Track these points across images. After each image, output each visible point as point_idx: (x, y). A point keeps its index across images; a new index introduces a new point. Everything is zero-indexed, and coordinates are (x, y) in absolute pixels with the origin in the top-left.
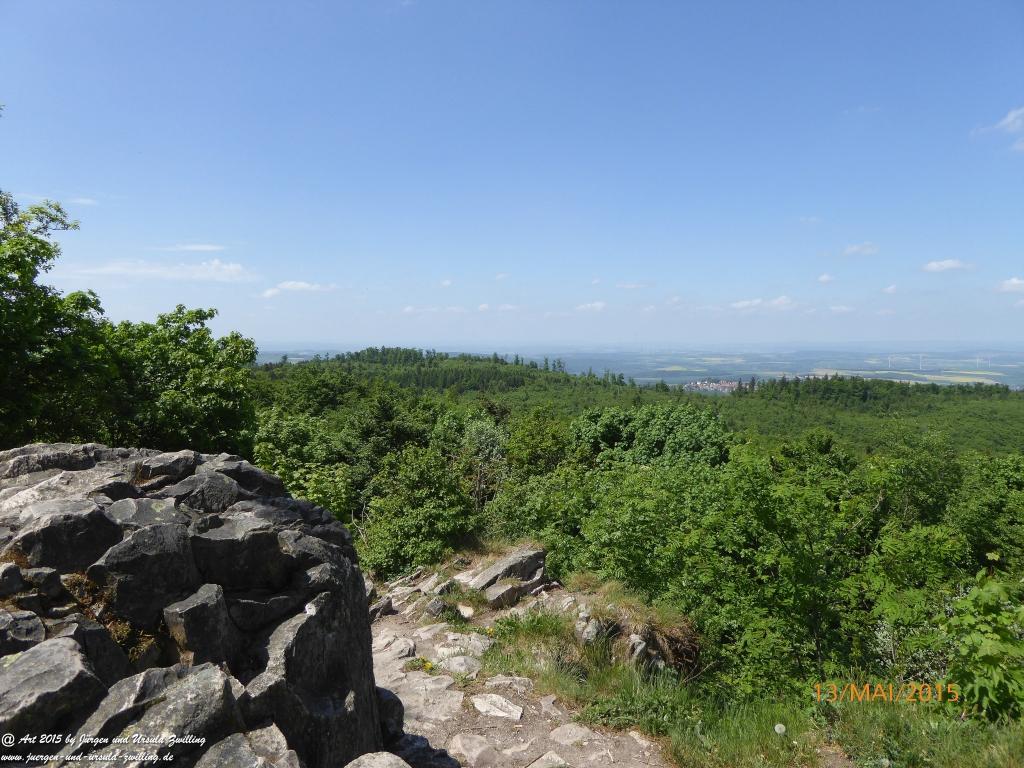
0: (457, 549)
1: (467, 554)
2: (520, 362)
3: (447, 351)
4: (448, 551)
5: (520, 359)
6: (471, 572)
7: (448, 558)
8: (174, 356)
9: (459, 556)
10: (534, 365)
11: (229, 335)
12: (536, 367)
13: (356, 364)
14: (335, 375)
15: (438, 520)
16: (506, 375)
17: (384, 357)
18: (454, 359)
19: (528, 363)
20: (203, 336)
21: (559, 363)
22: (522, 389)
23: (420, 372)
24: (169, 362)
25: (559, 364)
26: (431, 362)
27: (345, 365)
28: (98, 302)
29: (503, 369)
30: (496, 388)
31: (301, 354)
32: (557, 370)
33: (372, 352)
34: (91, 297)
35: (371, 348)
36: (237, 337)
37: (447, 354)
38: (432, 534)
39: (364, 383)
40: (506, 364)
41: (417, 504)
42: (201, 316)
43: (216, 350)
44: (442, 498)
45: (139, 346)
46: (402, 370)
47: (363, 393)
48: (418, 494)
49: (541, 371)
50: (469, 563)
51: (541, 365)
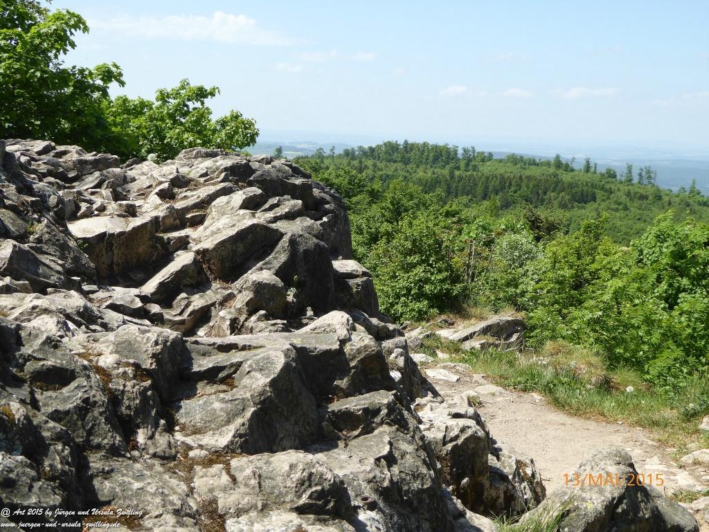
0: (442, 312)
1: (452, 316)
2: (593, 169)
3: (490, 151)
4: (435, 311)
5: (592, 164)
6: (453, 330)
7: (433, 317)
8: (171, 135)
9: (444, 317)
10: (611, 175)
11: (228, 115)
12: (614, 176)
13: (370, 163)
14: (342, 173)
15: (426, 284)
16: (571, 186)
17: (408, 156)
18: (501, 161)
19: (604, 171)
20: (203, 115)
21: (648, 172)
22: (591, 206)
23: (452, 177)
24: (166, 141)
25: (648, 174)
26: (467, 165)
27: (356, 163)
28: (120, 74)
29: (566, 178)
30: (556, 203)
31: (301, 146)
32: (645, 182)
33: (391, 148)
34: (114, 69)
35: (389, 142)
36: (237, 117)
37: (491, 155)
38: (420, 296)
39: (377, 186)
40: (572, 170)
41: (408, 268)
42: (201, 94)
43: (214, 131)
44: (431, 265)
45: (134, 123)
46: (430, 174)
47: (375, 196)
48: (410, 259)
49: (621, 182)
50: (453, 324)
51: (621, 174)
